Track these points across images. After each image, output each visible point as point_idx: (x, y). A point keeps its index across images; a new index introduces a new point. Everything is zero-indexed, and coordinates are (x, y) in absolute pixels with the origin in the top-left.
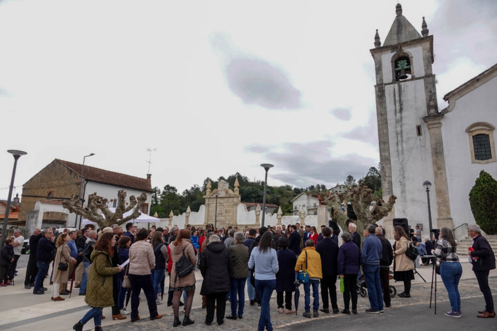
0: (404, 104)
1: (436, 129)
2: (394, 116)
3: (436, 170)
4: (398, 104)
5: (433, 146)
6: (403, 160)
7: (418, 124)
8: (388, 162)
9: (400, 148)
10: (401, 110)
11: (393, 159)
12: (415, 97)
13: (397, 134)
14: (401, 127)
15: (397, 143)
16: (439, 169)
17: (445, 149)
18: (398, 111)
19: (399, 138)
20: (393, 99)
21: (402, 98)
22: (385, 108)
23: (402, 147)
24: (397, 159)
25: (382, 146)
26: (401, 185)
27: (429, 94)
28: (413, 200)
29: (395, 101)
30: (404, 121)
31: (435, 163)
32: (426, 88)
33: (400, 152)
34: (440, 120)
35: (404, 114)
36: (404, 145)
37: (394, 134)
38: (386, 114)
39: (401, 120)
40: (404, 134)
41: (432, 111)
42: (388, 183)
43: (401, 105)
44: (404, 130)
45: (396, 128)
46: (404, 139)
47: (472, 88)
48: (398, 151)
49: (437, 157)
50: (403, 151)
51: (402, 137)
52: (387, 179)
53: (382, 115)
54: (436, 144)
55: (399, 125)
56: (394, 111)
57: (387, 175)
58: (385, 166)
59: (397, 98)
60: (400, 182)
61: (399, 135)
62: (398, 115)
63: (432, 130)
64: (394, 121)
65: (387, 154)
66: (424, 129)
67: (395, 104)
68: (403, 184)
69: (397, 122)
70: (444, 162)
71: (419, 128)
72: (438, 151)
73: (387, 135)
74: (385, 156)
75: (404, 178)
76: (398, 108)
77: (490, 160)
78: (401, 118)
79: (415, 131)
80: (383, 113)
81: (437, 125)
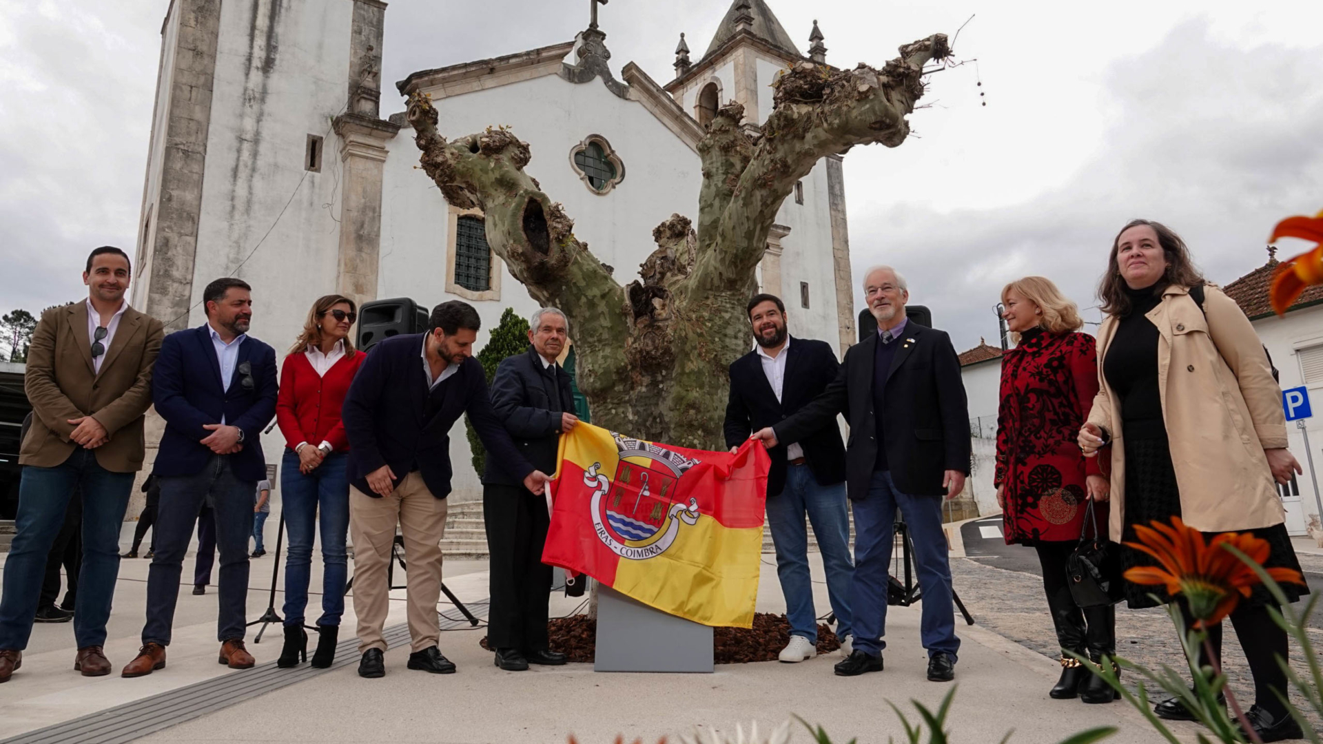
0: (280, 48)
1: (370, 164)
2: (242, 77)
3: (351, 289)
4: (260, 41)
5: (354, 214)
6: (245, 236)
7: (316, 133)
8: (188, 226)
9: (241, 191)
10: (268, 65)
11: (210, 222)
12: (320, 46)
13: (241, 140)
14: (259, 121)
15: (235, 172)
17: (385, 234)
18: (257, 62)
19: (246, 155)
20: (247, 16)
21: (279, 29)
22: (215, 35)
23: (250, 188)
24: (225, 225)
25: (178, 165)
27: (362, 53)
29: (253, 27)
30: (271, 104)
32: (357, 32)
33: (240, 205)
34: (384, 139)
35: (275, 80)
36: (258, 183)
37: (230, 137)
38: (213, 57)
39: (263, 100)
40: (263, 148)
41: (366, 106)
42: (176, 304)
43: (271, 47)
44: (265, 134)
45: (241, 116)
46: (260, 163)
47: (475, 85)
48: (233, 199)
49: (360, 250)
50: (249, 203)
51: (255, 155)
52: (173, 288)
53: (198, 53)
54: (364, 210)
55: (251, 111)
56: (243, 60)
57: (176, 274)
58: (174, 238)
59: (262, 22)
61: (246, 146)
62: (256, 77)
63: (359, 165)
64: (237, 91)
65: (189, 196)
66: (331, 150)
67: (252, 37)
69: (248, 98)
70: (375, 272)
71: (314, 146)
72: (365, 232)
73: (203, 129)
74: (183, 203)
76: (259, 54)
77: (487, 294)
78: (264, 92)
79: (301, 152)
80: (203, 47)
81: (374, 154)
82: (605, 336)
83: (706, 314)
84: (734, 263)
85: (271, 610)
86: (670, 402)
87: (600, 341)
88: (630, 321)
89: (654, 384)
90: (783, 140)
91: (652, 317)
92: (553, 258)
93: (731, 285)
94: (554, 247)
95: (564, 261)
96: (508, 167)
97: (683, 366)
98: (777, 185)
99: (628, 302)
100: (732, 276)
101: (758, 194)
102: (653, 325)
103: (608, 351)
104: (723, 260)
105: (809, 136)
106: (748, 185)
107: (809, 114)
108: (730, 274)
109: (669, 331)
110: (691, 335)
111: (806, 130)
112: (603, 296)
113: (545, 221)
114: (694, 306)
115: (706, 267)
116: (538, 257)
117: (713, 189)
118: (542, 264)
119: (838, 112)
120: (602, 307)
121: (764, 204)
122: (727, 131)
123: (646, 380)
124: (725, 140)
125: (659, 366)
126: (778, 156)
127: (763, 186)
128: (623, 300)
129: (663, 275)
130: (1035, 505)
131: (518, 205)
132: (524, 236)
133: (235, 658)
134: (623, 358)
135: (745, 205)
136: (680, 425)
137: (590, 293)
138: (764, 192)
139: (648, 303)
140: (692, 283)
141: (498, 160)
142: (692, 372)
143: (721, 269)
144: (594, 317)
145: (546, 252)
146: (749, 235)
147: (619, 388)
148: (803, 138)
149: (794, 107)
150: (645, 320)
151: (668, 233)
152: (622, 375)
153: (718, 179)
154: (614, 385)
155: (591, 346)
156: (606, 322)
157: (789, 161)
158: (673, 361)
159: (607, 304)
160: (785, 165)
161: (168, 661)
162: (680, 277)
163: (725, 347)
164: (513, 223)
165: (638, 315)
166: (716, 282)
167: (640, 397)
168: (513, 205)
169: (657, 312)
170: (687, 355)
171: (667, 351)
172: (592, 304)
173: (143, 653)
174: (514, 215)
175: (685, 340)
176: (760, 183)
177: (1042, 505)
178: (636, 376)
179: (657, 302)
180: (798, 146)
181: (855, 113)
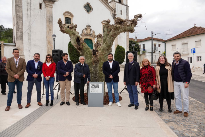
1: (50, 8)
3: (49, 30)
5: (48, 17)
6: (31, 21)
7: (41, 2)
8: (21, 19)
9: (29, 13)
11: (25, 19)
13: (28, 4)
15: (28, 10)
16: (50, 30)
17: (53, 20)
19: (29, 7)
23: (30, 13)
24: (27, 19)
25: (18, 8)
26: (28, 35)
28: (35, 45)
31: (49, 27)
33: (29, 16)
34: (52, 4)
36: (32, 12)
37: (26, 4)
40: (32, 5)
42: (21, 33)
44: (32, 3)
46: (32, 8)
48: (28, 14)
49: (50, 23)
50: (31, 15)
51: (31, 6)
52: (20, 30)
54: (50, 16)
57: (20, 27)
58: (19, 21)
60: (28, 34)
61: (29, 5)
63: (48, 8)
66: (43, 5)
68: (29, 35)
70: (53, 27)
71: (40, 5)
72: (50, 20)
74: (19, 15)
75: (30, 31)
79: (38, 6)
81: (50, 6)
82: (89, 58)
83: (104, 54)
84: (108, 47)
85: (43, 94)
86: (98, 67)
87: (88, 58)
88: (93, 55)
89: (96, 64)
90: (116, 30)
91: (96, 55)
92: (81, 47)
93: (108, 50)
94: (81, 45)
95: (83, 47)
96: (74, 31)
97: (100, 62)
98: (114, 36)
99: (92, 53)
100: (108, 49)
101: (112, 37)
102: (96, 56)
103: (89, 60)
104: (106, 46)
105: (120, 30)
106: (110, 36)
107: (120, 27)
108: (107, 48)
109: (98, 57)
110: (102, 57)
111: (119, 29)
112: (89, 52)
113: (79, 40)
114: (102, 52)
115: (104, 47)
116: (79, 47)
117: (105, 34)
118: (79, 48)
119: (124, 28)
120: (88, 53)
121: (113, 39)
122: (107, 25)
123: (95, 64)
124: (107, 26)
125: (97, 62)
126: (115, 32)
127: (113, 36)
128: (91, 52)
129: (98, 46)
130: (147, 88)
131: (76, 38)
132: (77, 43)
133: (40, 104)
134: (92, 61)
135: (110, 39)
136: (100, 70)
137: (87, 51)
138: (113, 37)
139: (95, 52)
140: (102, 49)
141: (72, 30)
142: (102, 63)
143: (106, 47)
144: (87, 55)
145: (80, 45)
146: (110, 43)
147: (91, 65)
148: (119, 30)
149: (117, 25)
150: (95, 55)
151: (99, 37)
152: (91, 63)
153: (106, 32)
154: (90, 64)
155: (87, 59)
156: (89, 56)
157: (117, 33)
158: (99, 61)
159: (89, 53)
160: (116, 34)
161: (31, 105)
162: (100, 47)
163: (106, 59)
164: (75, 41)
165: (94, 54)
166: (105, 49)
167: (94, 66)
168: (75, 38)
169: (97, 54)
170: (101, 60)
171: (98, 60)
172: (87, 53)
173: (27, 104)
174: (75, 40)
175: (100, 58)
176: (112, 36)
177: (148, 88)
178: (93, 63)
179: (96, 52)
180: (118, 31)
181: (126, 28)
